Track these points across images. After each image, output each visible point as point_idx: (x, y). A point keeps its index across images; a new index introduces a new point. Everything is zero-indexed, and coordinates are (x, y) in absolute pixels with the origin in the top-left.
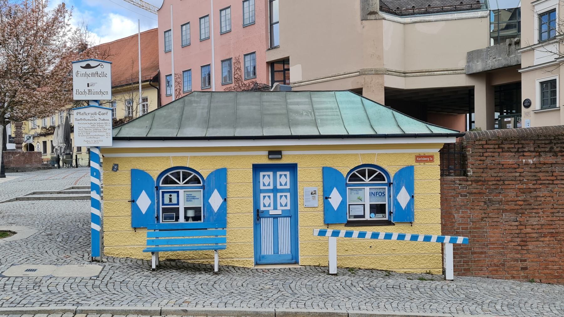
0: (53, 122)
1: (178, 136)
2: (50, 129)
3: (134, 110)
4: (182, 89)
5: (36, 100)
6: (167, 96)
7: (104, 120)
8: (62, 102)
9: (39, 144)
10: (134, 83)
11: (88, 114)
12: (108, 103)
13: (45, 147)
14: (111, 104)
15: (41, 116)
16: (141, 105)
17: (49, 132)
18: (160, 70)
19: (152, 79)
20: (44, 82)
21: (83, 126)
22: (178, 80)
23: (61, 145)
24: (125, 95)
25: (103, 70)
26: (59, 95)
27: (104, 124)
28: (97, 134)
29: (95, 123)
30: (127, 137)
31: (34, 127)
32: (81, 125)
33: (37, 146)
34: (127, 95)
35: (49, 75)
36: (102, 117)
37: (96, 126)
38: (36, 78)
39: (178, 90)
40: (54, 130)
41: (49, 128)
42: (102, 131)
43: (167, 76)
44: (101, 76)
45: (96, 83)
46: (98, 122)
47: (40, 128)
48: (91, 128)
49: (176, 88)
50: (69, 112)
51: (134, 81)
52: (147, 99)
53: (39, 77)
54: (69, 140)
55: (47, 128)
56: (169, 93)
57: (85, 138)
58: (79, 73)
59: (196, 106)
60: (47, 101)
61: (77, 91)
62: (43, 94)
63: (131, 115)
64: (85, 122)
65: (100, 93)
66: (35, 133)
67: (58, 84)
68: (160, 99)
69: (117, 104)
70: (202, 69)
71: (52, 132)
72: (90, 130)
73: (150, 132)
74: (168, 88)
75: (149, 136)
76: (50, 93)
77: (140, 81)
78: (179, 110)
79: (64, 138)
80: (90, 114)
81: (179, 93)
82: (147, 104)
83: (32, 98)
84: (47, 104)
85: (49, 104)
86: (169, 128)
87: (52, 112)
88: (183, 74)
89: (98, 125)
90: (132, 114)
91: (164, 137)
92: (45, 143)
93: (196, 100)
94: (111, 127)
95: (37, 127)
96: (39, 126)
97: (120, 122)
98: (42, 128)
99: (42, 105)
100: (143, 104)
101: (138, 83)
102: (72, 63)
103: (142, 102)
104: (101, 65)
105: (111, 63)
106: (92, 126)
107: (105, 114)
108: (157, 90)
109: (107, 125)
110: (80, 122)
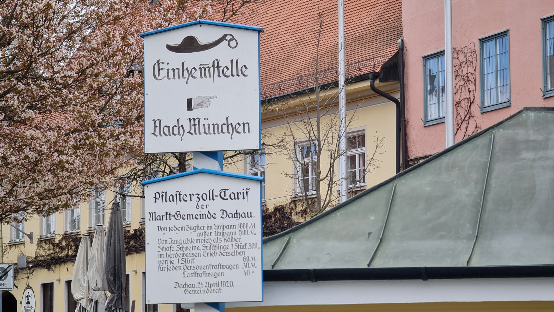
0: (73, 221)
1: (475, 263)
2: (64, 243)
3: (323, 175)
4: (478, 101)
5: (33, 155)
6: (429, 124)
7: (236, 215)
8: (108, 161)
9: (31, 293)
10: (324, 87)
11: (188, 198)
12: (241, 157)
13: (48, 303)
14: (249, 159)
15: (46, 208)
16: (343, 158)
17: (62, 255)
18: (405, 40)
19: (378, 70)
20: (57, 99)
21: (174, 235)
22: (465, 71)
23: (97, 295)
24: (294, 128)
25: (234, 54)
26: (100, 137)
27: (237, 230)
28: (216, 260)
29: (209, 227)
30: (308, 271)
31: (17, 237)
32: (168, 235)
33: (25, 301)
34: (303, 126)
35: (70, 77)
36: (231, 206)
37: (213, 237)
38: (34, 88)
39: (464, 104)
40: (77, 247)
41: (61, 241)
42: (232, 250)
43: (426, 58)
44: (228, 73)
45: (215, 97)
46: (218, 221)
47: (36, 240)
48: (198, 241)
49: (457, 98)
50: (122, 188)
51: (325, 82)
52: (362, 137)
53: (44, 84)
54: (120, 278)
55: (57, 241)
56: (433, 114)
57: (178, 276)
58: (161, 66)
59: (534, 160)
60: (64, 158)
61: (157, 123)
62: (52, 136)
63: (312, 192)
64: (180, 223)
65: (225, 127)
66: (19, 258)
67: (95, 103)
68: (406, 134)
69: (267, 159)
70: (544, 29)
71: (70, 253)
72: (194, 248)
73: (379, 253)
74: (433, 99)
75: (378, 264)
76: (73, 132)
77: (342, 81)
78: (474, 176)
79: (107, 273)
80: (194, 198)
81: (468, 112)
82: (363, 155)
83: (20, 149)
84: (63, 168)
85: (67, 166)
86: (441, 237)
87: (77, 193)
88: (482, 48)
89: (217, 234)
90: (318, 189)
91: (426, 268)
92: (48, 289)
93: (533, 138)
94: (257, 237)
95: (27, 239)
96: (31, 236)
97: (278, 216)
98: (41, 241)
99: (50, 170)
100: (350, 153)
101: (336, 85)
102: (143, 36)
103: (347, 150)
104: (228, 38)
105: (259, 31)
106: (199, 235)
107: (241, 196)
108: (394, 105)
109: (244, 233)
110: (164, 223)
